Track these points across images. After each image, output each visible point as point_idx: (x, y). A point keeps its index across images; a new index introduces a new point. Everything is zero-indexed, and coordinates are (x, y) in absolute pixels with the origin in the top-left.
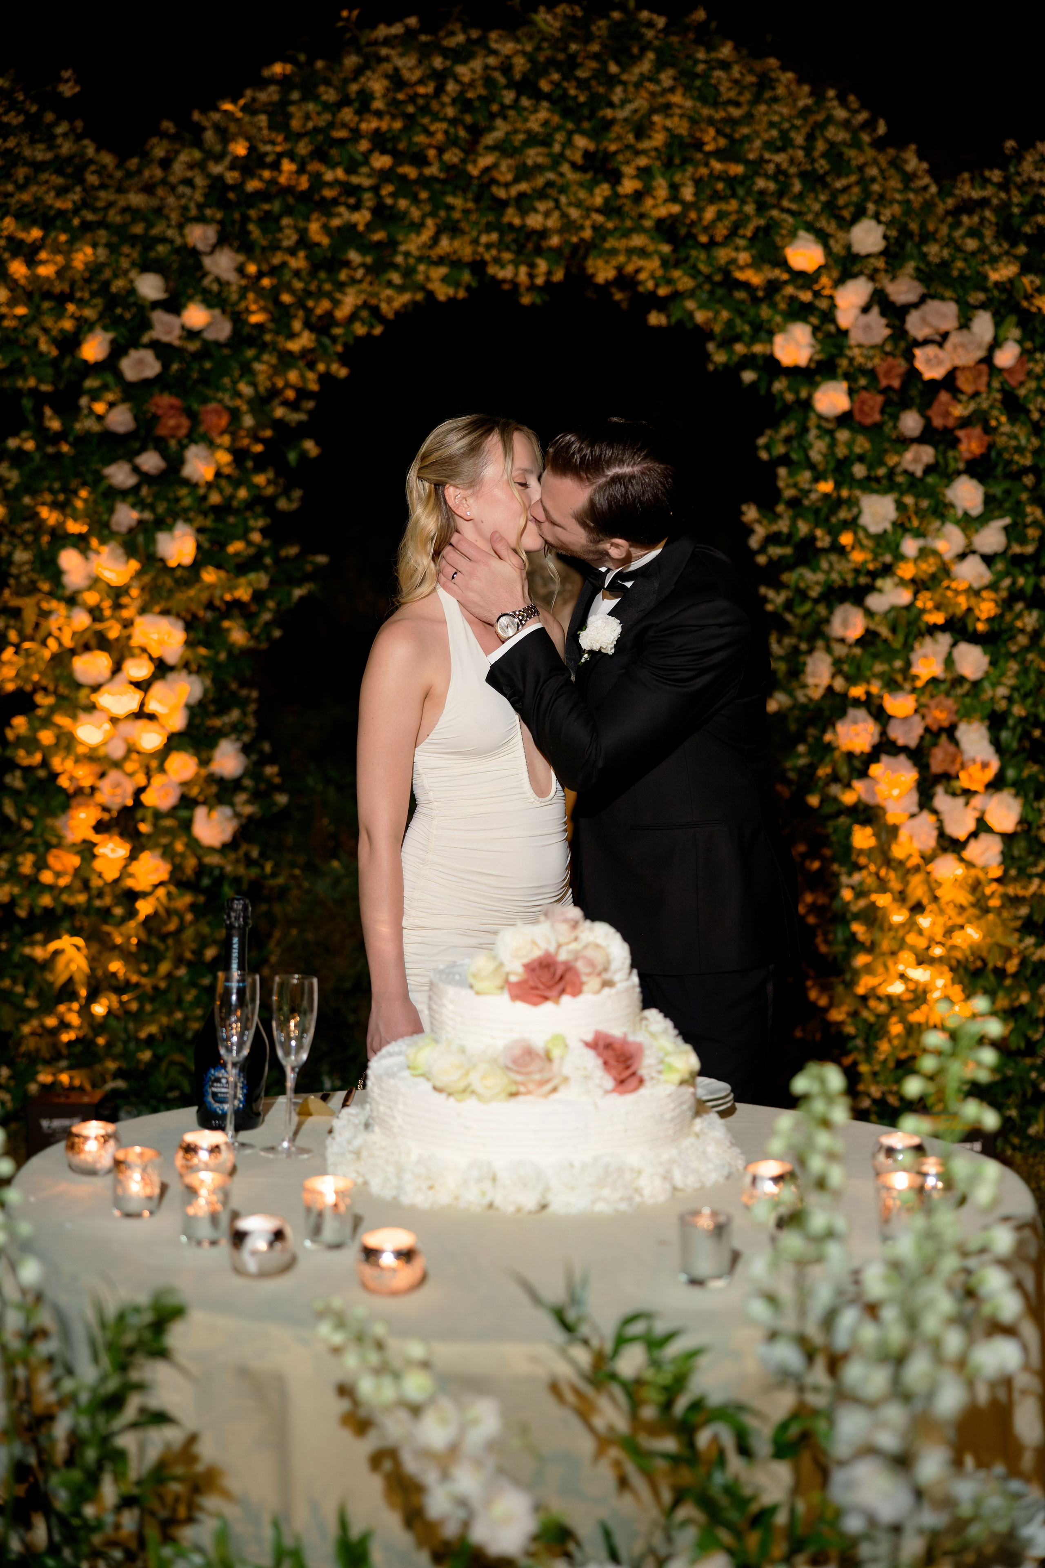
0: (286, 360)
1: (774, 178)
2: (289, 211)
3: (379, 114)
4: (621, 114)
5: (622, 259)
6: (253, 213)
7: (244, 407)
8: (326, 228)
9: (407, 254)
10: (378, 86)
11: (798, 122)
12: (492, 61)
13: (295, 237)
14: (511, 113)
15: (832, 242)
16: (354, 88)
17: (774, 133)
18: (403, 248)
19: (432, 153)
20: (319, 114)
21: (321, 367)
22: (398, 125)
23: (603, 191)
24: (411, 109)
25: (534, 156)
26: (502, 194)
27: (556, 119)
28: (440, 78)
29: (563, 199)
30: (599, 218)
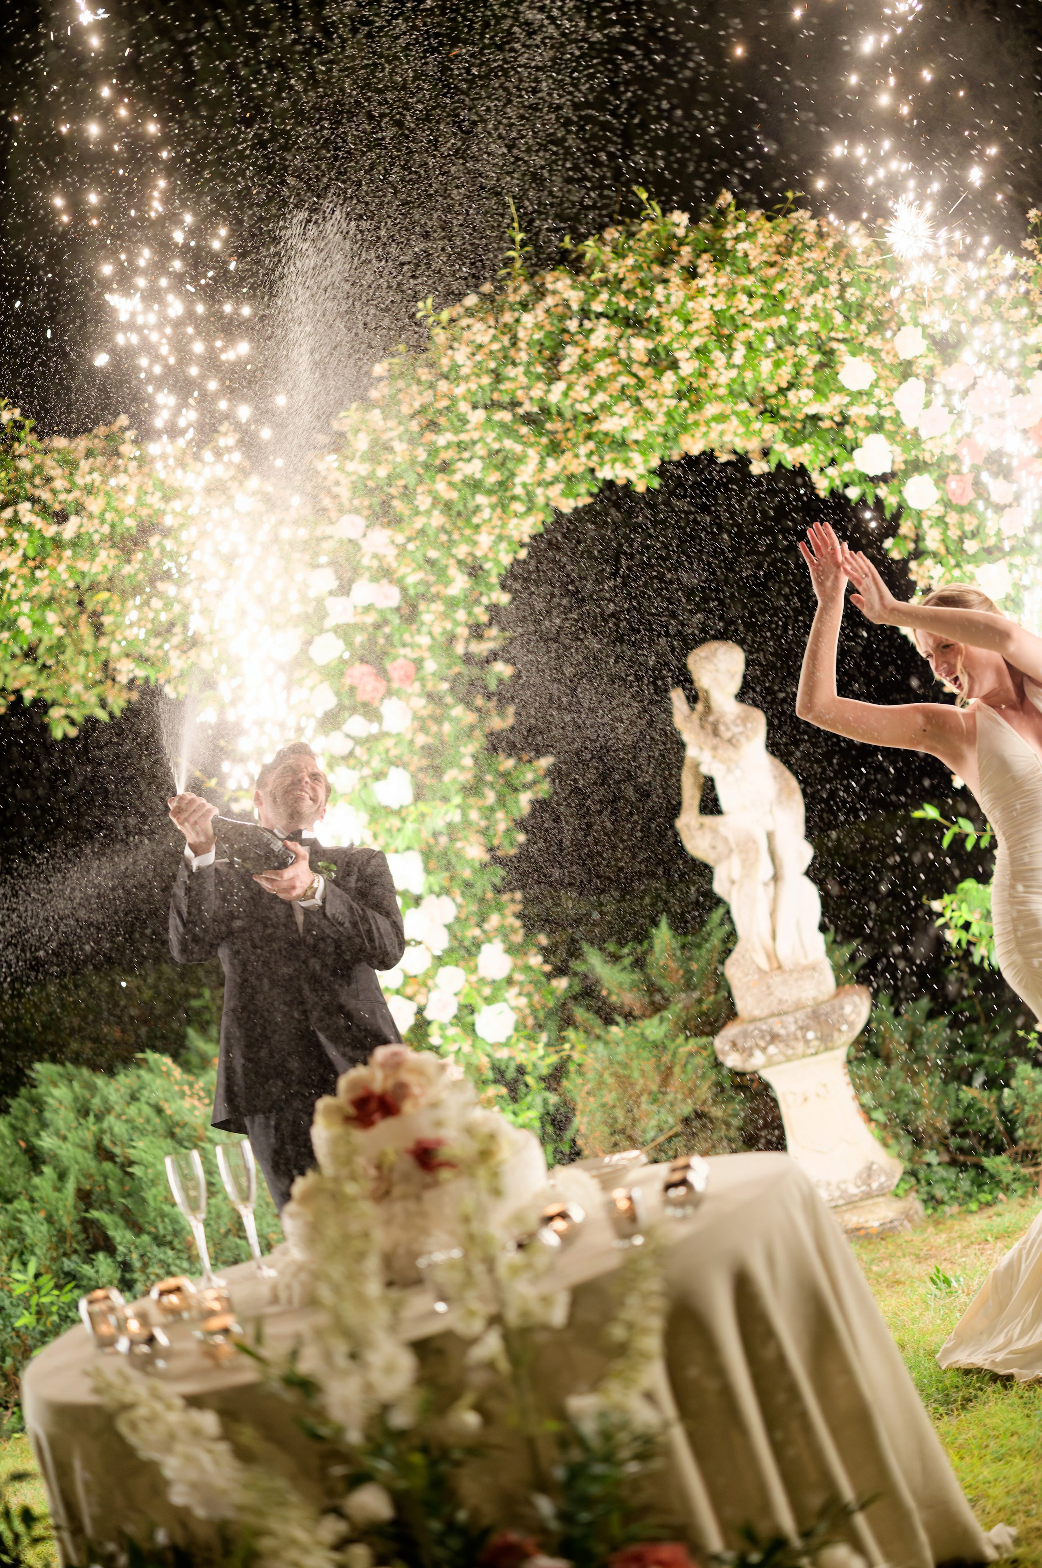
0: (452, 604)
1: (816, 316)
2: (421, 481)
3: (467, 378)
4: (666, 309)
5: (704, 429)
6: (393, 491)
7: (427, 655)
8: (451, 484)
9: (524, 485)
10: (461, 355)
11: (830, 261)
12: (550, 301)
13: (428, 501)
14: (579, 337)
15: (883, 355)
16: (445, 362)
17: (811, 277)
18: (518, 480)
19: (520, 394)
20: (420, 393)
21: (485, 600)
22: (486, 380)
23: (669, 377)
24: (492, 365)
25: (604, 368)
26: (586, 408)
27: (614, 332)
28: (510, 330)
29: (641, 394)
30: (674, 402)
